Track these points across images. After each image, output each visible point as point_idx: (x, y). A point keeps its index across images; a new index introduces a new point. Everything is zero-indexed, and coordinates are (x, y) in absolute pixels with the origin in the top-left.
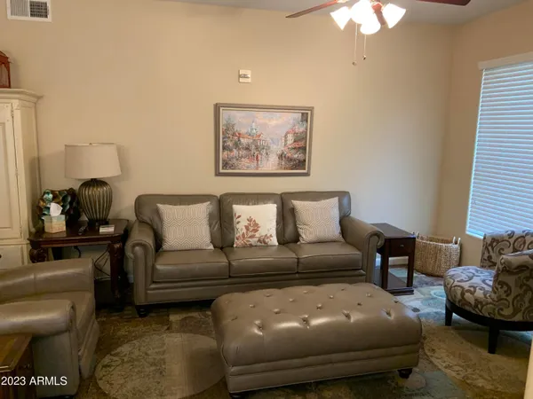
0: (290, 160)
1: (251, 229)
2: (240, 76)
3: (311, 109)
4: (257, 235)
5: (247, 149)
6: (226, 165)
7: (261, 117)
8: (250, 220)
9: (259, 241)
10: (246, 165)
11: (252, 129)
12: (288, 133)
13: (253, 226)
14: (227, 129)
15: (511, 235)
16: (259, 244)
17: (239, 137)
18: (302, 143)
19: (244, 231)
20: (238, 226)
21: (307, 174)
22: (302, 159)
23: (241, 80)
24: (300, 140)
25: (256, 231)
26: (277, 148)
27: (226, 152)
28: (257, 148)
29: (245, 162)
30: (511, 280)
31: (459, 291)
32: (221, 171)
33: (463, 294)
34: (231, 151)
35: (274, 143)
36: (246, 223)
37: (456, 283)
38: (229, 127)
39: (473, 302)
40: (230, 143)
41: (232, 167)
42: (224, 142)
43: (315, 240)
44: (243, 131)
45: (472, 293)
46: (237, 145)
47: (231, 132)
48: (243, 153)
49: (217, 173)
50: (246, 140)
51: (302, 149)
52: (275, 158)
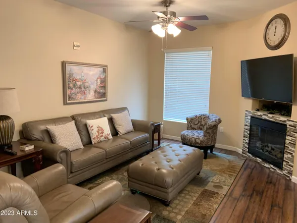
0: (99, 93)
1: (100, 132)
2: (74, 46)
3: (107, 66)
4: (104, 134)
5: (80, 88)
6: (70, 98)
7: (86, 69)
8: (98, 127)
9: (105, 138)
10: (80, 98)
11: (82, 77)
12: (98, 79)
13: (100, 130)
14: (70, 77)
15: (196, 116)
16: (105, 139)
17: (76, 81)
18: (104, 84)
19: (97, 134)
20: (92, 132)
21: (106, 100)
22: (104, 92)
23: (75, 48)
24: (103, 82)
25: (103, 133)
26: (93, 87)
27: (70, 90)
28: (84, 88)
29: (79, 95)
30: (210, 131)
31: (194, 140)
32: (68, 102)
33: (195, 140)
34: (72, 89)
35: (92, 84)
36: (97, 129)
37: (191, 137)
38: (71, 75)
39: (199, 142)
40: (71, 85)
41: (73, 99)
42: (69, 84)
43: (125, 132)
44: (78, 77)
45: (199, 139)
46: (75, 86)
47: (71, 79)
48: (78, 90)
49: (65, 103)
50: (78, 83)
51: (104, 87)
52: (92, 93)
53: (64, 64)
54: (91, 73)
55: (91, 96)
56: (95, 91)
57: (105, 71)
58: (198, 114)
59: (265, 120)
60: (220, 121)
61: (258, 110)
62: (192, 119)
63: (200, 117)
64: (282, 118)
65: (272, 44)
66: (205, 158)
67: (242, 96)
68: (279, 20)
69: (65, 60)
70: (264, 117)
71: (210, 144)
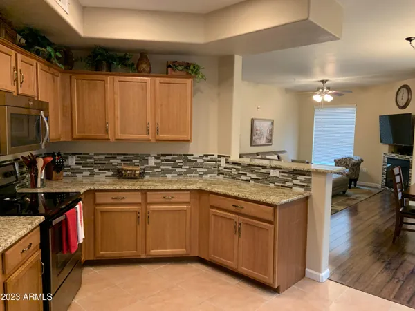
0: (268, 139)
3: (273, 121)
5: (259, 135)
6: (253, 141)
10: (259, 142)
11: (260, 128)
12: (268, 129)
15: (342, 158)
18: (271, 133)
21: (272, 145)
22: (271, 139)
26: (266, 135)
28: (261, 135)
30: (354, 167)
32: (253, 144)
34: (255, 136)
35: (265, 133)
38: (255, 127)
40: (255, 134)
41: (255, 142)
42: (253, 133)
44: (258, 129)
46: (257, 134)
47: (255, 129)
48: (258, 137)
49: (251, 145)
50: (258, 132)
51: (271, 135)
52: (265, 139)
53: (252, 121)
54: (266, 125)
55: (264, 141)
56: (266, 138)
57: (272, 124)
58: (344, 156)
59: (397, 159)
60: (362, 161)
61: (393, 153)
62: (339, 160)
63: (346, 158)
64: (407, 157)
65: (401, 105)
66: (350, 187)
67: (381, 142)
68: (404, 89)
69: (253, 117)
70: (396, 157)
71: (354, 177)
